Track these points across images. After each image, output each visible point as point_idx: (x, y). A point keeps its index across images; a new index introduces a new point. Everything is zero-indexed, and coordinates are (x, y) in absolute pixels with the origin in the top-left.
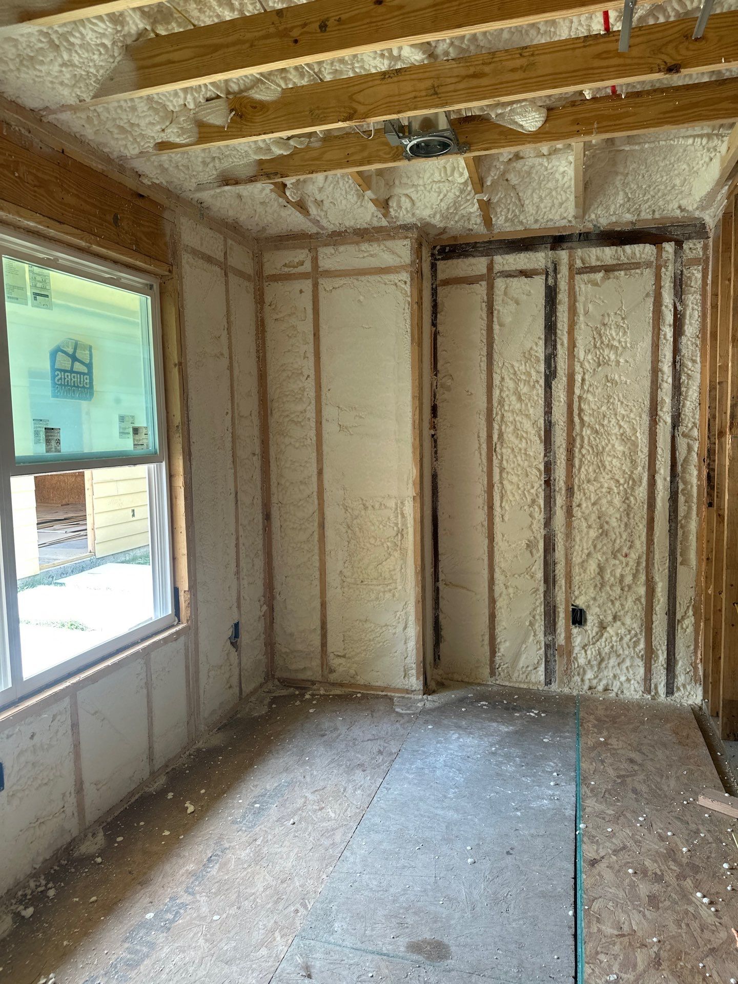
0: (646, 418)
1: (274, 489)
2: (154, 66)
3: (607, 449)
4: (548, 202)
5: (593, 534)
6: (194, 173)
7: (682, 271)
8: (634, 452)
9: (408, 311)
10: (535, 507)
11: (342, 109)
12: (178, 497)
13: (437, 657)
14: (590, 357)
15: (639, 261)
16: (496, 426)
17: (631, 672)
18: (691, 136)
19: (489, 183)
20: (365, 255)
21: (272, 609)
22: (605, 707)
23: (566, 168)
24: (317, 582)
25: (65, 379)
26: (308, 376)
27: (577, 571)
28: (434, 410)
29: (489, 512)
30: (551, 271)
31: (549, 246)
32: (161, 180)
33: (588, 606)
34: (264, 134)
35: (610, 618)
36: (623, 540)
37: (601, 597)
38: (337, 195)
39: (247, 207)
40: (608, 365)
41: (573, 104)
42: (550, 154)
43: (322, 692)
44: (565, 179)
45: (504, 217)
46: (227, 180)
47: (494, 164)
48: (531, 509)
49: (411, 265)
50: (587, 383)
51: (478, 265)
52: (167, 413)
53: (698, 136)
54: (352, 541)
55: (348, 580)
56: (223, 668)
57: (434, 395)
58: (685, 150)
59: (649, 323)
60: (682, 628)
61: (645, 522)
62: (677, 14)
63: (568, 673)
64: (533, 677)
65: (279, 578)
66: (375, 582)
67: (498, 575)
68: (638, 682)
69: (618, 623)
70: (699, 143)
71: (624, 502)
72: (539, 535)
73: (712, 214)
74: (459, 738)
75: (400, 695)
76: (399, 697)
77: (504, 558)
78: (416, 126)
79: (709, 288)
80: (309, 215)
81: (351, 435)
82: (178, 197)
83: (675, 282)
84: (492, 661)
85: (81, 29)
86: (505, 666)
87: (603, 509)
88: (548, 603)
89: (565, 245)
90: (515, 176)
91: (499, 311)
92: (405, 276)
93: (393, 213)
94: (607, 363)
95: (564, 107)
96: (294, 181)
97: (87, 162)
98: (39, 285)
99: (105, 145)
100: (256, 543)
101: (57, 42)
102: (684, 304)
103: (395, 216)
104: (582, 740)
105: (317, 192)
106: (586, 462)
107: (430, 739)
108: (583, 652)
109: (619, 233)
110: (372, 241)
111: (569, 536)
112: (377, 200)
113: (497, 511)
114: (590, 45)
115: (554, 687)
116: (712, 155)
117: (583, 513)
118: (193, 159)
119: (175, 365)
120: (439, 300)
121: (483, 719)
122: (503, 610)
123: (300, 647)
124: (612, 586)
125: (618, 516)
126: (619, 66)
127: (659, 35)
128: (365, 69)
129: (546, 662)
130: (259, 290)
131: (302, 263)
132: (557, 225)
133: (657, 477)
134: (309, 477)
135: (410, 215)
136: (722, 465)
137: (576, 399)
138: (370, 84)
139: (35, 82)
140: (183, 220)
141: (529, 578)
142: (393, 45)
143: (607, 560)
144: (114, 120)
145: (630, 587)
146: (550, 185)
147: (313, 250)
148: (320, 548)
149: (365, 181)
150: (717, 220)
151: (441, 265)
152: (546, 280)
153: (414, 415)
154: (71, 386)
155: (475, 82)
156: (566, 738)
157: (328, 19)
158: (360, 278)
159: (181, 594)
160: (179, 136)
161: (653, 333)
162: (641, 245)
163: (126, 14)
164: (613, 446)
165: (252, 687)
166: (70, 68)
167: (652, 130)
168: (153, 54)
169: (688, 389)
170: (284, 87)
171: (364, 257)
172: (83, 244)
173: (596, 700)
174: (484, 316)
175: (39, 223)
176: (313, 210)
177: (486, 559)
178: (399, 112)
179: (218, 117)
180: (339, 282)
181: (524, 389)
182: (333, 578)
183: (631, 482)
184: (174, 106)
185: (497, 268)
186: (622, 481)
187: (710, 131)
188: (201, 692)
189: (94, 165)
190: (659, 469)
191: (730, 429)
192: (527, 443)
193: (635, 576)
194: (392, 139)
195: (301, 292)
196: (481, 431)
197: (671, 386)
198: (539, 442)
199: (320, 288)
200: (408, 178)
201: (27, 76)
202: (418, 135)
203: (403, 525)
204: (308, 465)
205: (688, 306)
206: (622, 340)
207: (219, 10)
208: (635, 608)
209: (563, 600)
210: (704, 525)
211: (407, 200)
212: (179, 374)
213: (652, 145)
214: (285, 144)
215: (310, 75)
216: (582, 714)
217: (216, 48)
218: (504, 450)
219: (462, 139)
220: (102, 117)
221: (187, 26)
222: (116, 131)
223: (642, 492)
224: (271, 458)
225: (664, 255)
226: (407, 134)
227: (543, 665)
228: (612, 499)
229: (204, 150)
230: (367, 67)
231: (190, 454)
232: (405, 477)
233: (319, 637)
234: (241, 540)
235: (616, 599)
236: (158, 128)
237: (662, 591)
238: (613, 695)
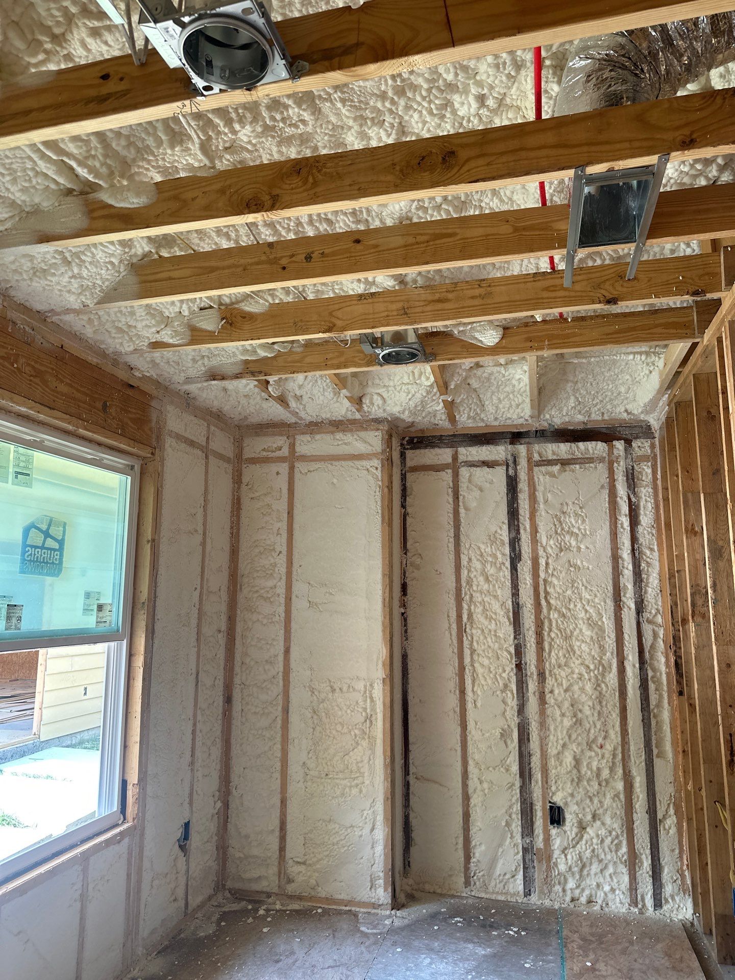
0: (610, 604)
1: (237, 669)
2: (156, 281)
3: (575, 633)
4: (506, 403)
5: (567, 722)
6: (184, 368)
7: (633, 467)
8: (602, 637)
9: (379, 494)
10: (508, 692)
11: (323, 323)
12: (136, 678)
13: (407, 864)
14: (552, 542)
15: (592, 456)
16: (465, 606)
17: (615, 880)
18: (631, 353)
19: (452, 387)
20: (340, 443)
21: (226, 805)
22: (589, 923)
23: (521, 376)
24: (278, 775)
25: (35, 554)
26: (280, 552)
27: (553, 764)
28: (404, 588)
29: (460, 697)
30: (510, 463)
31: (508, 440)
32: (153, 373)
33: (566, 804)
34: (252, 339)
35: (589, 817)
36: (597, 730)
37: (579, 793)
38: (315, 392)
39: (231, 399)
40: (570, 550)
41: (526, 325)
42: (506, 364)
43: (278, 907)
44: (522, 384)
45: (466, 415)
46: (214, 375)
47: (457, 371)
48: (504, 694)
49: (382, 453)
50: (551, 567)
51: (444, 455)
52: (135, 589)
53: (637, 353)
54: (318, 728)
55: (311, 773)
56: (169, 875)
57: (404, 574)
58: (627, 364)
59: (606, 512)
60: (665, 829)
61: (617, 711)
62: (612, 258)
63: (547, 881)
64: (511, 886)
65: (237, 769)
66: (341, 776)
67: (471, 768)
68: (623, 893)
69: (598, 823)
70: (639, 358)
71: (595, 689)
72: (513, 723)
73: (655, 418)
74: (431, 964)
75: (365, 910)
76: (365, 913)
77: (478, 749)
78: (387, 339)
79: (659, 482)
80: (289, 407)
81: (320, 611)
82: (167, 388)
83: (627, 476)
84: (467, 868)
85: (93, 249)
86: (480, 874)
87: (576, 696)
88: (525, 800)
89: (523, 441)
90: (476, 381)
91: (464, 497)
92: (376, 463)
93: (366, 408)
94: (568, 549)
95: (518, 327)
96: (276, 379)
97: (83, 356)
98: (22, 464)
99: (103, 342)
100: (214, 729)
101: (70, 259)
102: (637, 496)
103: (368, 412)
104: (568, 964)
105: (297, 389)
106: (556, 646)
107: (399, 966)
108: (563, 856)
109: (573, 431)
110: (346, 431)
111: (543, 725)
112: (352, 397)
113: (469, 696)
114: (539, 280)
115: (534, 899)
116: (651, 368)
117: (556, 700)
118: (183, 356)
119: (148, 541)
120: (408, 485)
121: (458, 939)
122: (477, 808)
123: (255, 852)
124: (589, 780)
125: (590, 703)
126: (565, 297)
127: (598, 274)
128: (344, 291)
129: (525, 868)
130: (237, 471)
131: (280, 449)
132: (515, 423)
133: (626, 663)
134: (276, 656)
135: (381, 411)
136: (688, 653)
137: (541, 582)
138: (348, 304)
139: (44, 289)
140: (170, 408)
141: (504, 771)
142: (370, 275)
143: (582, 751)
144: (114, 322)
145: (607, 781)
146: (507, 389)
147: (291, 438)
148: (283, 735)
149: (341, 382)
150: (661, 423)
151: (409, 454)
152: (507, 470)
153: (384, 593)
154: (41, 562)
155: (440, 306)
156: (549, 962)
157: (313, 253)
158: (334, 463)
159: (130, 787)
160: (172, 338)
161: (611, 522)
162: (593, 442)
163: (135, 239)
164: (581, 630)
165: (200, 899)
166: (79, 280)
167: (596, 348)
168: (155, 271)
169: (648, 576)
170: (271, 302)
171: (338, 445)
172: (70, 427)
173: (579, 915)
174: (451, 500)
175: (30, 408)
176: (293, 404)
177: (459, 749)
178: (373, 328)
179: (210, 323)
180: (314, 466)
181: (491, 571)
182: (295, 770)
183: (601, 668)
184: (170, 313)
185: (461, 458)
186: (592, 667)
187: (648, 349)
188: (142, 906)
189: (90, 358)
190: (628, 655)
191: (693, 617)
192: (496, 624)
193: (612, 769)
194: (367, 348)
195: (278, 473)
196: (451, 611)
197: (631, 573)
198: (508, 623)
199: (296, 470)
200: (380, 379)
201: (38, 284)
202: (390, 346)
203: (372, 710)
204: (275, 643)
205: (641, 498)
206: (581, 527)
207: (217, 239)
208: (614, 805)
209: (540, 796)
210: (677, 715)
211: (379, 398)
212: (151, 550)
213: (597, 359)
214: (270, 348)
215: (295, 293)
216: (565, 932)
217: (213, 270)
218: (474, 631)
219: (429, 350)
220: (102, 319)
221: (188, 250)
222: (114, 331)
223: (612, 678)
224: (237, 635)
225: (615, 452)
226: (380, 344)
227: (521, 873)
228: (584, 685)
229: (194, 350)
230: (345, 289)
231: (153, 632)
232: (375, 657)
233: (277, 840)
234: (199, 726)
235: (594, 795)
236: (154, 330)
237: (641, 786)
238: (597, 908)
